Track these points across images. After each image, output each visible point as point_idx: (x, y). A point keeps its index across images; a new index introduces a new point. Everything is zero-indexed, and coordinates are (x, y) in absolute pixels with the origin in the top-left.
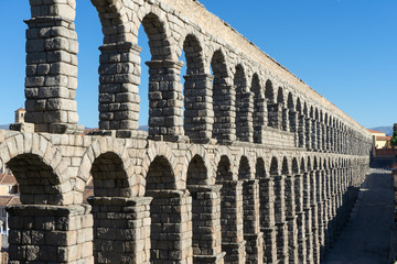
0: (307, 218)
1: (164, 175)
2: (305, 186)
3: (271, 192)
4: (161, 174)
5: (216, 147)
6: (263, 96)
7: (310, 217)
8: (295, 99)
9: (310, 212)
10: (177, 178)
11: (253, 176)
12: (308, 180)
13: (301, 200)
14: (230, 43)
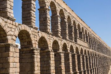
0: (94, 72)
1: (45, 45)
2: (92, 61)
3: (81, 59)
4: (44, 44)
5: (62, 39)
6: (77, 28)
7: (95, 71)
8: (87, 32)
9: (94, 69)
10: (49, 46)
11: (75, 53)
12: (93, 59)
13: (91, 65)
14: (65, 8)
